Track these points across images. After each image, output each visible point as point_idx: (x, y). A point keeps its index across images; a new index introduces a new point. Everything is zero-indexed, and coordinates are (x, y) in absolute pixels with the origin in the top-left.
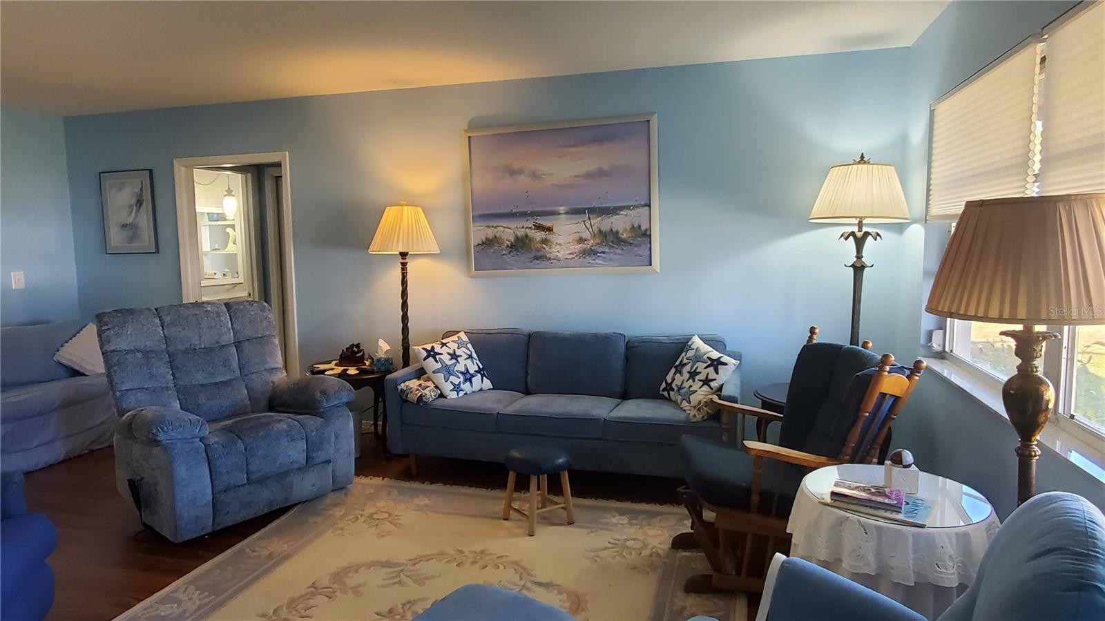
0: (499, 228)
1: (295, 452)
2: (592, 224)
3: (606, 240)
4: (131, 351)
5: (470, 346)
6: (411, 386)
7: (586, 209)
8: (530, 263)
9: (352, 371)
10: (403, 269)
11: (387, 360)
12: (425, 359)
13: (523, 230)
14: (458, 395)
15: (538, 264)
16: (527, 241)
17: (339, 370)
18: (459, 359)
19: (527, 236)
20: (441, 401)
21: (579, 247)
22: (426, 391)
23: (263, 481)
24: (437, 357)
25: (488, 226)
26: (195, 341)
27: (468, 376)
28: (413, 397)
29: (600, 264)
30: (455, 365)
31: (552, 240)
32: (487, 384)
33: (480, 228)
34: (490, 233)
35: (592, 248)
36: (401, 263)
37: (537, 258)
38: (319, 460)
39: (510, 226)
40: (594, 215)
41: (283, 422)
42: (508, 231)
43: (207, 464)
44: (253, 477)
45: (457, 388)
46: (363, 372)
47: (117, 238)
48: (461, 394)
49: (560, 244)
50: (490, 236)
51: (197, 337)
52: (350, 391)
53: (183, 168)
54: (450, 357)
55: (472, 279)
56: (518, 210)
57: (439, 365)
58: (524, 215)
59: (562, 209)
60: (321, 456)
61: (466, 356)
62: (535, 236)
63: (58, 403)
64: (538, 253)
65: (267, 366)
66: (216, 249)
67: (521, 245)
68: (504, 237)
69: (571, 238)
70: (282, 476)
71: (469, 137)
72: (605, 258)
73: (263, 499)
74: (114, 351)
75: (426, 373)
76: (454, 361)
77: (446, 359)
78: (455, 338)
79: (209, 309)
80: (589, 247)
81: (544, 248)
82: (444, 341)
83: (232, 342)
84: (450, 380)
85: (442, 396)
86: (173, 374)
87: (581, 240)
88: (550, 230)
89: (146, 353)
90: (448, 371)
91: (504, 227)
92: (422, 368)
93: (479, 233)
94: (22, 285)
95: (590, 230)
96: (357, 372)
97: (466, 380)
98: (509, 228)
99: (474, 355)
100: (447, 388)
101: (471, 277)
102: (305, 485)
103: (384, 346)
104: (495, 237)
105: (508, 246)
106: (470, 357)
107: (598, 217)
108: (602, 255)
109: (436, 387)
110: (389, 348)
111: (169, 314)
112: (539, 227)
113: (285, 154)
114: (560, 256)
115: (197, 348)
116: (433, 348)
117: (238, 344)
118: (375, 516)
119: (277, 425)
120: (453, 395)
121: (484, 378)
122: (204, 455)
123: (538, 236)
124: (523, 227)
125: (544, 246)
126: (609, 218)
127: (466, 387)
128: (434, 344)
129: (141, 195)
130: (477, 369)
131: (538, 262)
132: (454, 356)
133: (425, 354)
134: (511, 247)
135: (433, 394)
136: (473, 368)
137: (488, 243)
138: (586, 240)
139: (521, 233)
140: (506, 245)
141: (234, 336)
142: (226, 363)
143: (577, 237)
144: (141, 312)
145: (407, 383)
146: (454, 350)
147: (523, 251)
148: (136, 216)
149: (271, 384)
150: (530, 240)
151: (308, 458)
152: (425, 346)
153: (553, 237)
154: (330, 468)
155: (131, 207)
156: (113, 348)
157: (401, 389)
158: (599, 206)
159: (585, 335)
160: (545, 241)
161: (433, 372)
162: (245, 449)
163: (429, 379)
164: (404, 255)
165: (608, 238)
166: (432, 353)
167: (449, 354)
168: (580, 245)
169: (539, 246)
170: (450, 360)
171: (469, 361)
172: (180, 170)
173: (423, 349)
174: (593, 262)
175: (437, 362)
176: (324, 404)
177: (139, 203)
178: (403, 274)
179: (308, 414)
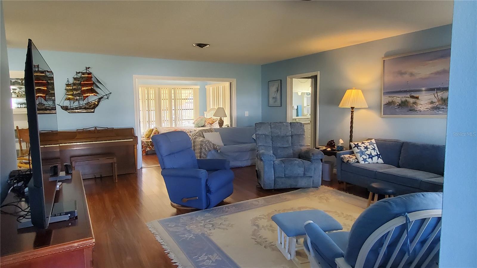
0: (394, 97)
1: (300, 171)
2: (438, 95)
3: (445, 102)
4: (262, 135)
5: (375, 145)
6: (346, 156)
7: (436, 88)
8: (407, 113)
9: (329, 149)
10: (352, 113)
11: (341, 146)
12: (354, 148)
13: (405, 98)
14: (365, 163)
15: (411, 113)
16: (407, 103)
17: (324, 148)
18: (368, 149)
19: (406, 101)
20: (358, 164)
21: (431, 106)
22: (351, 159)
23: (289, 177)
24: (359, 147)
25: (390, 97)
26: (279, 133)
27: (371, 156)
28: (345, 161)
29: (440, 114)
30: (366, 151)
31: (418, 102)
32: (380, 161)
33: (386, 98)
34: (390, 100)
35: (438, 106)
36: (351, 111)
37: (411, 110)
38: (308, 176)
39: (399, 96)
40: (439, 91)
41: (298, 161)
42: (398, 99)
43: (273, 169)
44: (286, 176)
45: (365, 160)
46: (332, 150)
47: (271, 101)
48: (366, 163)
49: (422, 104)
50: (390, 101)
51: (280, 133)
52: (322, 155)
53: (289, 79)
54: (364, 148)
55: (383, 119)
56: (403, 90)
57: (359, 150)
58: (406, 92)
59: (424, 89)
60: (308, 174)
61: (372, 149)
62: (410, 101)
63: (250, 149)
64: (411, 108)
65: (300, 144)
66: (308, 105)
67: (404, 104)
68: (396, 101)
69: (427, 102)
70: (296, 177)
71: (384, 60)
72: (443, 111)
73: (289, 183)
74: (258, 134)
75: (354, 153)
76: (366, 150)
77: (363, 149)
78: (369, 141)
79: (284, 124)
80: (436, 105)
81: (414, 106)
82: (364, 142)
83: (290, 135)
84: (362, 156)
85: (358, 162)
86: (272, 143)
87: (432, 103)
88: (417, 98)
89: (265, 135)
90: (362, 153)
91: (396, 97)
92: (353, 151)
93: (386, 99)
94: (248, 116)
95: (437, 98)
96: (330, 150)
97: (369, 158)
98: (399, 97)
99: (376, 148)
100: (361, 159)
101: (382, 118)
102: (302, 182)
103: (341, 141)
104: (393, 101)
105: (398, 105)
106: (374, 149)
107: (442, 92)
108: (442, 109)
109: (356, 159)
110: (343, 142)
111: (273, 125)
112: (412, 97)
113: (318, 72)
114: (421, 109)
115: (280, 135)
116: (358, 144)
117: (292, 136)
118: (322, 197)
119: (296, 162)
120: (363, 162)
121: (379, 158)
122: (273, 166)
123: (412, 100)
124: (405, 97)
125: (414, 105)
126: (447, 92)
127: (370, 160)
128: (359, 143)
129: (278, 88)
130: (376, 154)
131: (411, 112)
132: (366, 148)
133: (354, 146)
134: (399, 105)
135: (353, 161)
136: (374, 153)
137: (389, 104)
138: (434, 103)
139: (404, 99)
140: (397, 104)
141: (291, 133)
142: (288, 141)
143: (430, 101)
144: (266, 123)
145: (344, 155)
146: (367, 146)
147: (404, 107)
148: (277, 94)
149: (300, 150)
150: (408, 102)
151: (304, 174)
152: (355, 143)
153: (419, 101)
154: (312, 179)
155: (275, 92)
156: (257, 133)
157: (342, 157)
158: (442, 87)
159: (428, 145)
160: (415, 103)
161: (356, 153)
162: (284, 167)
163: (355, 155)
164: (352, 108)
165: (446, 102)
166: (357, 146)
167: (364, 147)
168: (432, 105)
169: (411, 105)
170: (364, 149)
171: (373, 151)
172: (288, 79)
173: (354, 144)
174: (437, 112)
175: (358, 149)
176: (312, 158)
177: (277, 91)
178: (352, 115)
179: (308, 160)
